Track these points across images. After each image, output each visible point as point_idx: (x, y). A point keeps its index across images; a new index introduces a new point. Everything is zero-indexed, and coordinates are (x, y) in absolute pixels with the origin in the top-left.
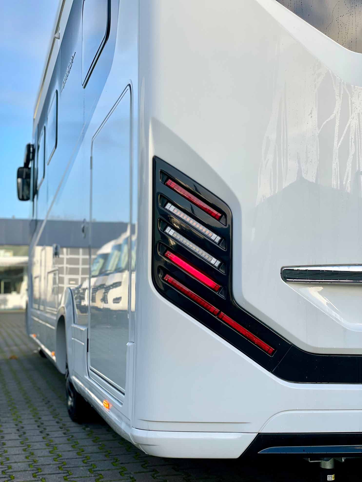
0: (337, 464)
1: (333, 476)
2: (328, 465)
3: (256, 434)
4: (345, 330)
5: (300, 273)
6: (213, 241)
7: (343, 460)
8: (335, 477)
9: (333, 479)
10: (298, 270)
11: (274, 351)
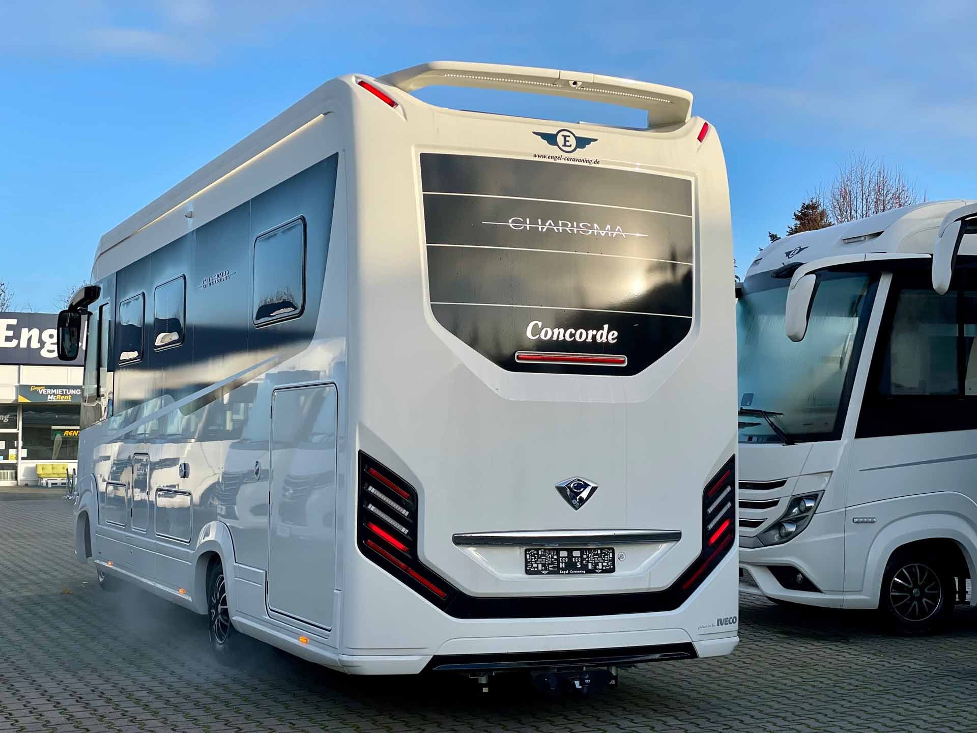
0: (490, 678)
1: (487, 688)
2: (483, 680)
3: (432, 656)
4: (497, 579)
5: (465, 539)
6: (404, 515)
7: (494, 674)
8: (489, 690)
9: (487, 691)
10: (465, 536)
11: (446, 596)
